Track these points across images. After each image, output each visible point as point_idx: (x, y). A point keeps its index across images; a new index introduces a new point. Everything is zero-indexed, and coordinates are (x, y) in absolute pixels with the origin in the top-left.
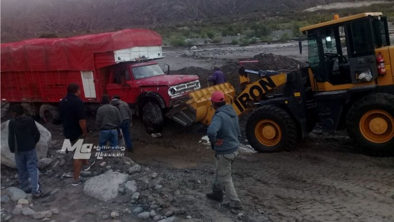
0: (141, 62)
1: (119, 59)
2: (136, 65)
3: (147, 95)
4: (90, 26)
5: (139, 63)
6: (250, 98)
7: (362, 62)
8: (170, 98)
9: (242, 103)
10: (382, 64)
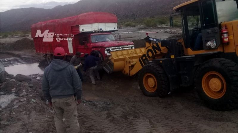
0: (98, 32)
1: (83, 30)
2: (94, 34)
3: (94, 52)
4: (137, 16)
5: (97, 33)
6: (147, 57)
7: (210, 33)
8: (106, 55)
9: (142, 61)
10: (225, 35)
